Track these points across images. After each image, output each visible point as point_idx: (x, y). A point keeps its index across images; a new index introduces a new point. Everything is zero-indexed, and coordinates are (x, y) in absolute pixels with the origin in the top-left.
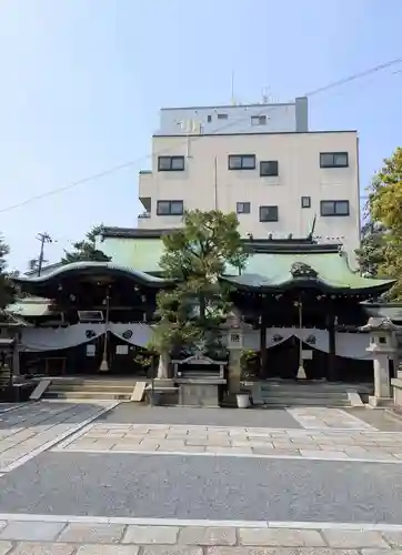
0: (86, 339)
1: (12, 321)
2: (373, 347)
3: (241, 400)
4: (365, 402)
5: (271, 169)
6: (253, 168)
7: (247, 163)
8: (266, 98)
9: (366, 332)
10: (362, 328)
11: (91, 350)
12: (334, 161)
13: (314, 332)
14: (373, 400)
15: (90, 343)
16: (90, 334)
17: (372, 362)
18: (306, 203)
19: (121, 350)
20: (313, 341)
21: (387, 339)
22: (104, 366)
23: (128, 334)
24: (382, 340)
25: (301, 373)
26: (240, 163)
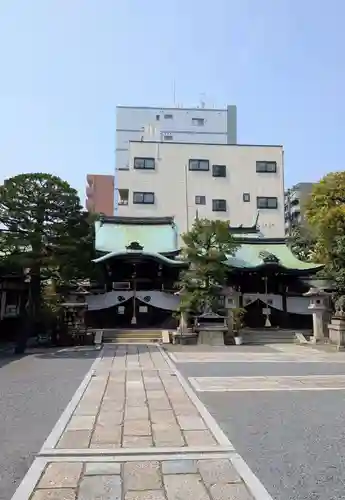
0: (118, 302)
1: (81, 290)
2: (312, 306)
3: (238, 340)
4: (308, 340)
5: (220, 172)
6: (208, 170)
7: (203, 166)
8: (203, 104)
9: (308, 297)
10: (304, 294)
11: (121, 310)
12: (267, 168)
13: (272, 296)
14: (313, 339)
15: (121, 305)
16: (121, 298)
17: (311, 316)
18: (246, 198)
19: (143, 309)
20: (271, 302)
21: (322, 302)
22: (134, 321)
23: (148, 298)
24: (318, 302)
25: (268, 323)
26: (197, 165)
